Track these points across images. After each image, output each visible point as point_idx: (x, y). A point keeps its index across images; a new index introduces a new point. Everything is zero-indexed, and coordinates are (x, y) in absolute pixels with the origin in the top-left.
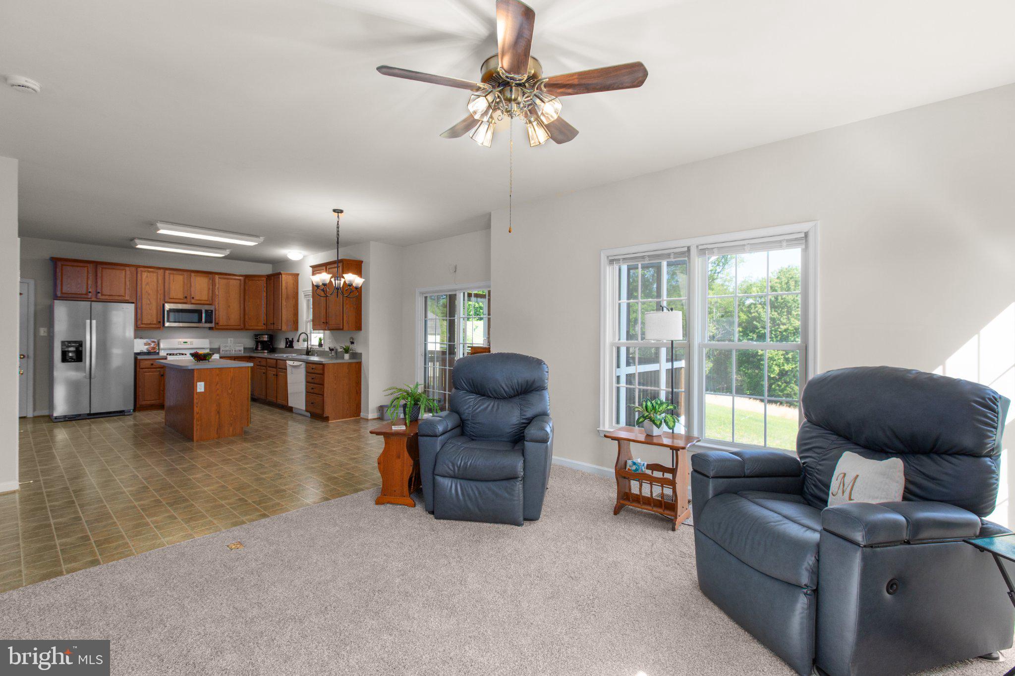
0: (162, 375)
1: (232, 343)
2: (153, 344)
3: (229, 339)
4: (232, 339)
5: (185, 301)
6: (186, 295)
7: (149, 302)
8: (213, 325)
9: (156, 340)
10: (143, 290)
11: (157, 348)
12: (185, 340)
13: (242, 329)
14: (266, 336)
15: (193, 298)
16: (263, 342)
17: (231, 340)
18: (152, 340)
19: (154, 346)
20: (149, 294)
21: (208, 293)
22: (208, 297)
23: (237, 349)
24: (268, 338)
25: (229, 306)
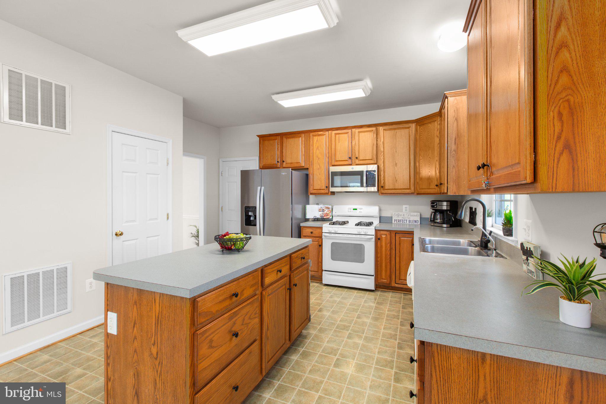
0: (320, 246)
1: (408, 211)
2: (327, 210)
3: (404, 206)
4: (407, 206)
5: (350, 162)
6: (350, 156)
7: (319, 167)
8: (375, 189)
9: (330, 207)
10: (314, 154)
11: (331, 214)
12: (355, 207)
13: (412, 193)
14: (445, 203)
15: (357, 158)
16: (442, 212)
17: (406, 208)
18: (326, 206)
19: (328, 212)
20: (319, 159)
21: (373, 150)
22: (372, 156)
23: (412, 219)
24: (447, 206)
25: (396, 164)
